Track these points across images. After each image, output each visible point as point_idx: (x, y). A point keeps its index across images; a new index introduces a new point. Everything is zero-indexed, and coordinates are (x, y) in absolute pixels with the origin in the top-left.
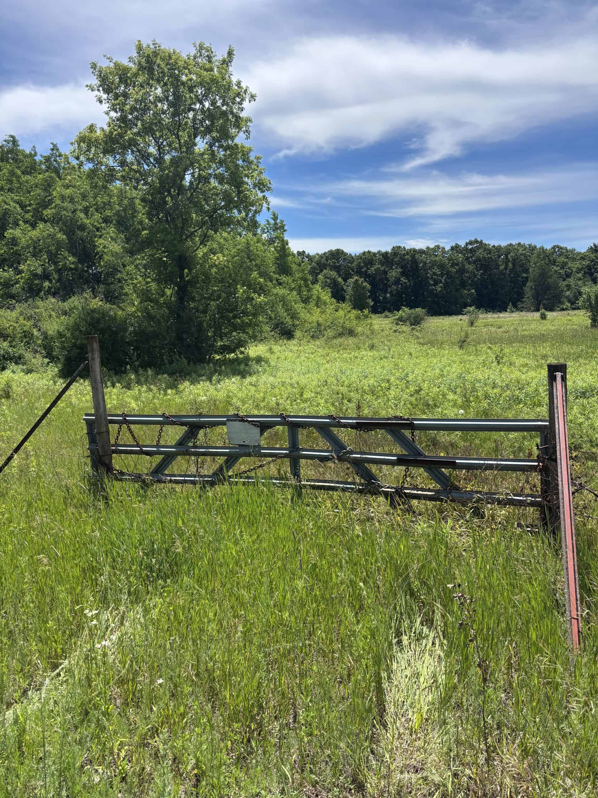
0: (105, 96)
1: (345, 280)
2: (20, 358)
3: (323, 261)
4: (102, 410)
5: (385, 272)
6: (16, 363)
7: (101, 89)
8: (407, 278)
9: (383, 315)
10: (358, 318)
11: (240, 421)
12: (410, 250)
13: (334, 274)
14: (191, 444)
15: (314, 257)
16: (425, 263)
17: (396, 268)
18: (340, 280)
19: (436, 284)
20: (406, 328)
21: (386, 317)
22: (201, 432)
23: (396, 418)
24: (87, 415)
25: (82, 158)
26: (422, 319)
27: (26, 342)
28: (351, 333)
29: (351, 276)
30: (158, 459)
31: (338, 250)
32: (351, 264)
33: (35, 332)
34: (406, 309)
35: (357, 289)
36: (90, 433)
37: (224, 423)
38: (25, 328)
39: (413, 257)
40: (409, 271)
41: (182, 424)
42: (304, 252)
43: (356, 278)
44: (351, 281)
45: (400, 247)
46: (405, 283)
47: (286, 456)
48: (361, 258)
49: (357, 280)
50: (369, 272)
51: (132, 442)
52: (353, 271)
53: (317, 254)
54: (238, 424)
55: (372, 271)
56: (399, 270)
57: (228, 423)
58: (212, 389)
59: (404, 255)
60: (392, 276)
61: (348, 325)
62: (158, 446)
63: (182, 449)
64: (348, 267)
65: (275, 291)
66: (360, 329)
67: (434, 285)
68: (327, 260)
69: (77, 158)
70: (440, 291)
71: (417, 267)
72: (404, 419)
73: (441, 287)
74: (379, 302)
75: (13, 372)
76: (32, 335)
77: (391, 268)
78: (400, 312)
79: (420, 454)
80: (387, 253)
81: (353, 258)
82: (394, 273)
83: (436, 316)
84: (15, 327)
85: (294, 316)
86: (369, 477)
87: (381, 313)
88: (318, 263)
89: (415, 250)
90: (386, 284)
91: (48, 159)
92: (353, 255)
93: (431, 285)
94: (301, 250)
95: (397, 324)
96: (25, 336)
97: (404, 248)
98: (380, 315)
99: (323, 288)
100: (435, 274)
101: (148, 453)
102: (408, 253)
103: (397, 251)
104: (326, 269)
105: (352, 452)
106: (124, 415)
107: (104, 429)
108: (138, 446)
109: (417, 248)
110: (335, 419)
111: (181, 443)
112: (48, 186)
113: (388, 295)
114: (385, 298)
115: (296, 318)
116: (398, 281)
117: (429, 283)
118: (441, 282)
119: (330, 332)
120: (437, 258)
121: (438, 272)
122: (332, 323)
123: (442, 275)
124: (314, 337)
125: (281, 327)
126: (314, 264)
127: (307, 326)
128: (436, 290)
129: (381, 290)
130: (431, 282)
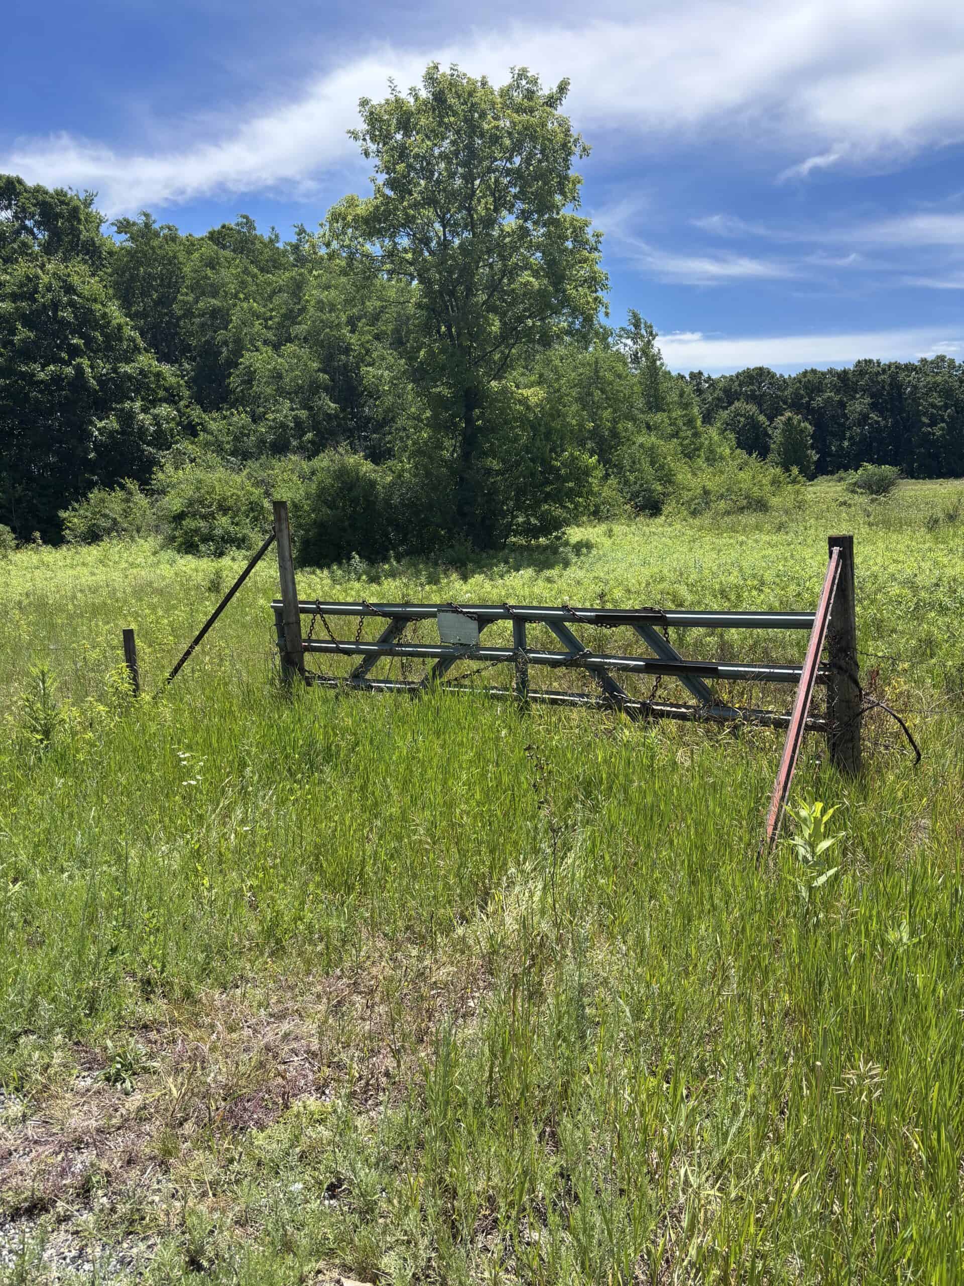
0: (373, 147)
1: (771, 419)
2: (243, 540)
3: (735, 386)
4: (291, 595)
5: (842, 405)
6: (238, 548)
7: (368, 137)
8: (881, 413)
9: (836, 477)
10: (775, 482)
11: (453, 612)
12: (889, 366)
13: (752, 408)
14: (395, 642)
15: (719, 380)
16: (915, 387)
17: (862, 397)
18: (762, 418)
19: (933, 424)
20: (862, 499)
21: (841, 479)
22: (410, 625)
23: (645, 609)
24: (275, 601)
25: (335, 245)
26: (893, 484)
27: (254, 517)
28: (761, 506)
29: (779, 412)
30: (358, 659)
31: (761, 369)
32: (783, 391)
33: (267, 504)
34: (870, 467)
35: (791, 434)
36: (278, 624)
37: (433, 615)
38: (252, 498)
39: (894, 377)
40: (885, 401)
41: (385, 615)
42: (700, 373)
43: (788, 414)
44: (780, 420)
45: (870, 361)
46: (877, 422)
47: (509, 659)
48: (800, 382)
49: (790, 419)
50: (814, 404)
51: (328, 638)
52: (785, 403)
53: (724, 377)
54: (450, 616)
55: (818, 402)
56: (868, 400)
57: (442, 615)
58: (488, 585)
59: (878, 374)
60: (854, 411)
61: (756, 492)
62: (357, 643)
63: (386, 647)
64: (777, 397)
65: (641, 440)
66: (774, 501)
67: (930, 425)
68: (740, 385)
69: (328, 245)
70: (943, 436)
71: (900, 395)
72: (655, 612)
73: (942, 429)
74: (830, 454)
75: (233, 559)
76: (262, 507)
77: (854, 398)
78: (859, 472)
79: (675, 659)
80: (845, 372)
81: (784, 381)
82: (859, 405)
83: (931, 478)
84: (238, 496)
85: (667, 478)
86: (610, 687)
87: (832, 473)
88: (727, 391)
89: (898, 366)
90: (843, 425)
91: (296, 248)
92: (786, 377)
93: (924, 424)
94: (696, 371)
95: (853, 492)
96: (252, 510)
97: (879, 363)
98: (829, 477)
99: (722, 432)
100: (933, 406)
101: (347, 652)
102: (884, 371)
103: (864, 368)
104: (739, 400)
105: (590, 655)
106: (317, 603)
107: (292, 619)
108: (333, 642)
109: (903, 361)
110: (569, 610)
111: (385, 639)
112: (297, 287)
113: (846, 443)
114: (841, 448)
115: (670, 482)
116: (864, 418)
117: (920, 421)
118: (943, 421)
119: (722, 505)
120: (939, 379)
121: (939, 402)
122: (728, 490)
123: (946, 407)
124: (694, 513)
125: (644, 497)
126: (718, 393)
127: (686, 496)
128: (934, 434)
129: (834, 435)
130: (925, 420)
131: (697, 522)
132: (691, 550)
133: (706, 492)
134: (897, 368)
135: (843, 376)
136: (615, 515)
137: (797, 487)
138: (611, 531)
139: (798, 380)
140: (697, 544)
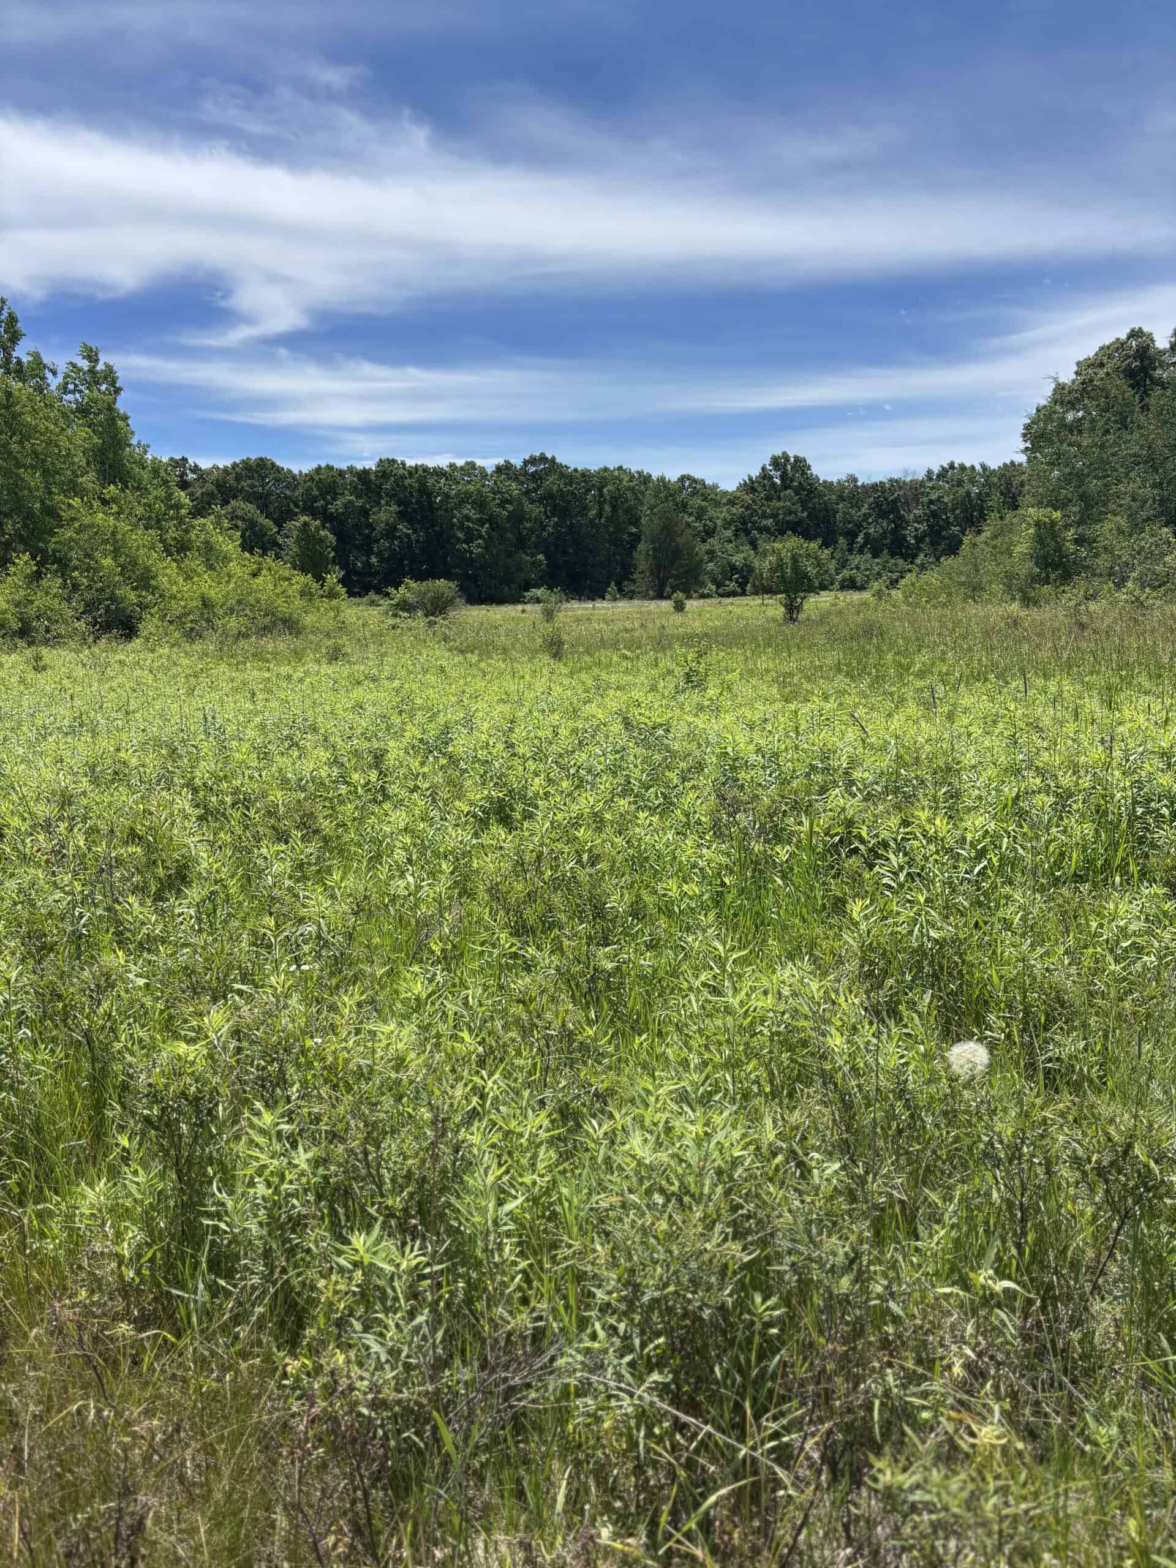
1: (280, 524)
3: (230, 481)
5: (365, 512)
8: (411, 522)
9: (366, 599)
12: (416, 469)
15: (210, 472)
16: (447, 496)
17: (387, 504)
19: (469, 540)
20: (416, 623)
21: (372, 602)
26: (450, 604)
28: (291, 625)
29: (291, 516)
31: (261, 460)
32: (293, 490)
34: (413, 584)
35: (307, 543)
39: (422, 482)
40: (415, 511)
42: (184, 461)
43: (304, 518)
44: (293, 526)
45: (394, 461)
46: (408, 536)
48: (313, 480)
49: (305, 524)
50: (331, 509)
52: (297, 506)
53: (215, 468)
55: (336, 507)
56: (394, 508)
59: (403, 477)
60: (380, 521)
61: (281, 607)
64: (286, 497)
66: (309, 619)
67: (466, 542)
68: (238, 480)
70: (479, 555)
71: (431, 503)
73: (479, 546)
74: (356, 572)
77: (378, 504)
78: (401, 590)
80: (366, 472)
81: (294, 479)
82: (384, 514)
83: (473, 603)
87: (360, 595)
88: (220, 485)
89: (426, 470)
90: (368, 536)
92: (296, 472)
93: (458, 540)
94: (178, 457)
95: (396, 616)
97: (404, 464)
98: (358, 600)
100: (468, 518)
102: (410, 475)
103: (387, 468)
104: (236, 497)
109: (430, 465)
113: (374, 559)
114: (368, 564)
115: (147, 587)
116: (390, 532)
117: (454, 535)
118: (480, 537)
119: (233, 624)
120: (471, 488)
121: (473, 514)
122: (239, 602)
123: (481, 522)
124: (192, 635)
125: (107, 609)
126: (209, 487)
127: (176, 607)
128: (471, 553)
129: (359, 548)
130: (461, 535)
131: (198, 647)
132: (191, 692)
133: (206, 603)
134: (423, 473)
135: (363, 475)
136: (59, 636)
137: (335, 602)
138: (38, 658)
139: (310, 477)
140: (204, 680)
